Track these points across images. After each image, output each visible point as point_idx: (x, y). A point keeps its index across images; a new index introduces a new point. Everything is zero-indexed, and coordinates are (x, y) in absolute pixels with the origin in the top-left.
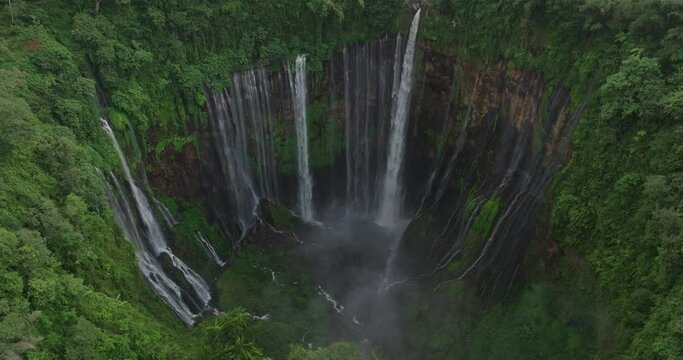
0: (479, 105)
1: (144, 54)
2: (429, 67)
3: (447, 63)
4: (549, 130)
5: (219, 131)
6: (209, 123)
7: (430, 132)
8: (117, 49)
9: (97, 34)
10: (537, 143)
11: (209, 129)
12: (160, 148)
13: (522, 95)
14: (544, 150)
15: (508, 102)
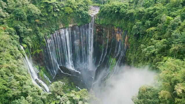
0: (109, 37)
1: (30, 30)
2: (97, 30)
3: (101, 28)
4: (125, 40)
5: (48, 48)
6: (46, 46)
7: (99, 45)
8: (24, 29)
9: (19, 25)
10: (123, 44)
11: (46, 47)
12: (34, 53)
13: (118, 34)
14: (124, 45)
15: (116, 35)
